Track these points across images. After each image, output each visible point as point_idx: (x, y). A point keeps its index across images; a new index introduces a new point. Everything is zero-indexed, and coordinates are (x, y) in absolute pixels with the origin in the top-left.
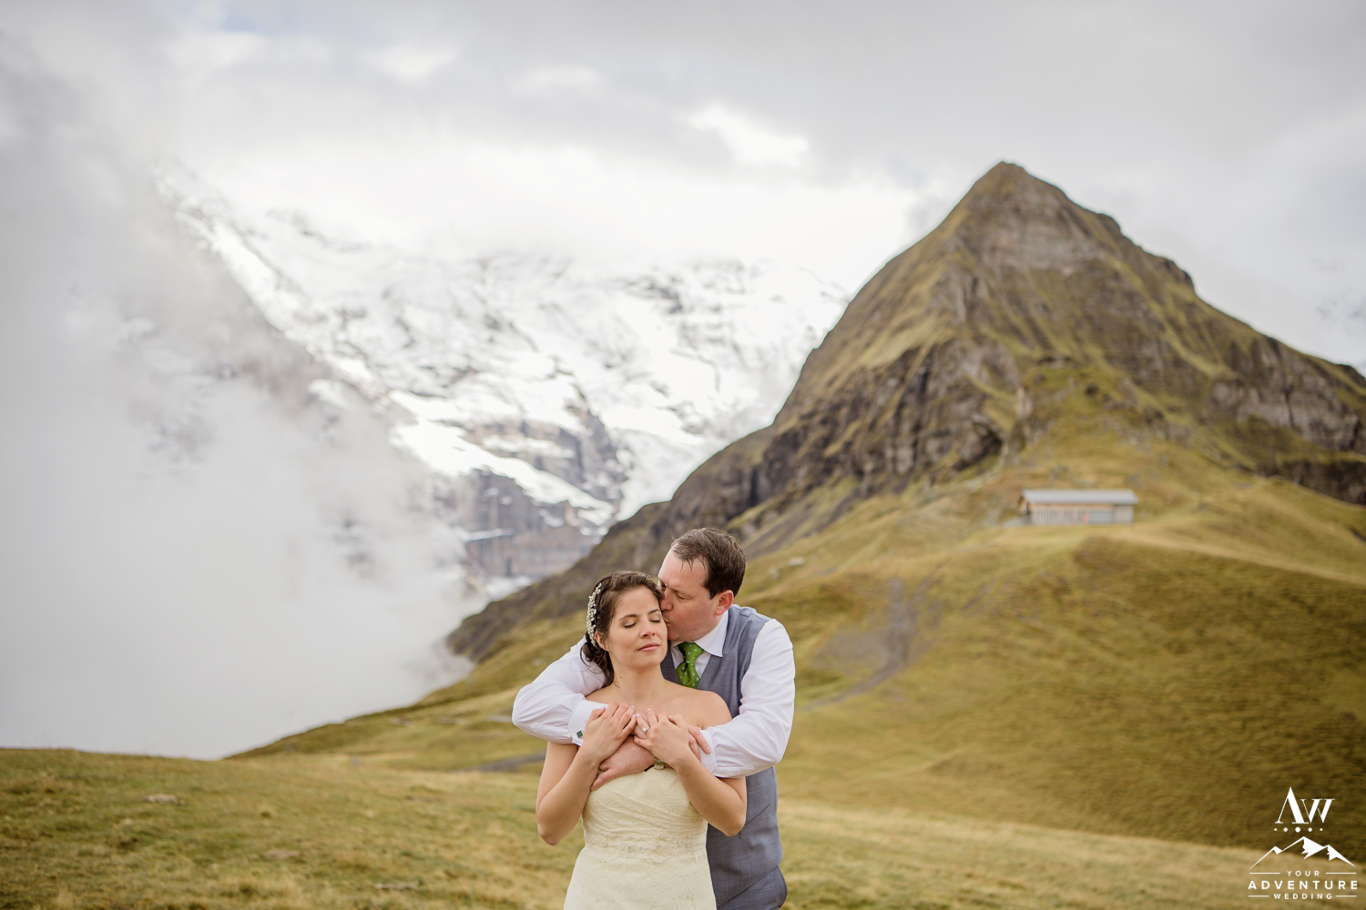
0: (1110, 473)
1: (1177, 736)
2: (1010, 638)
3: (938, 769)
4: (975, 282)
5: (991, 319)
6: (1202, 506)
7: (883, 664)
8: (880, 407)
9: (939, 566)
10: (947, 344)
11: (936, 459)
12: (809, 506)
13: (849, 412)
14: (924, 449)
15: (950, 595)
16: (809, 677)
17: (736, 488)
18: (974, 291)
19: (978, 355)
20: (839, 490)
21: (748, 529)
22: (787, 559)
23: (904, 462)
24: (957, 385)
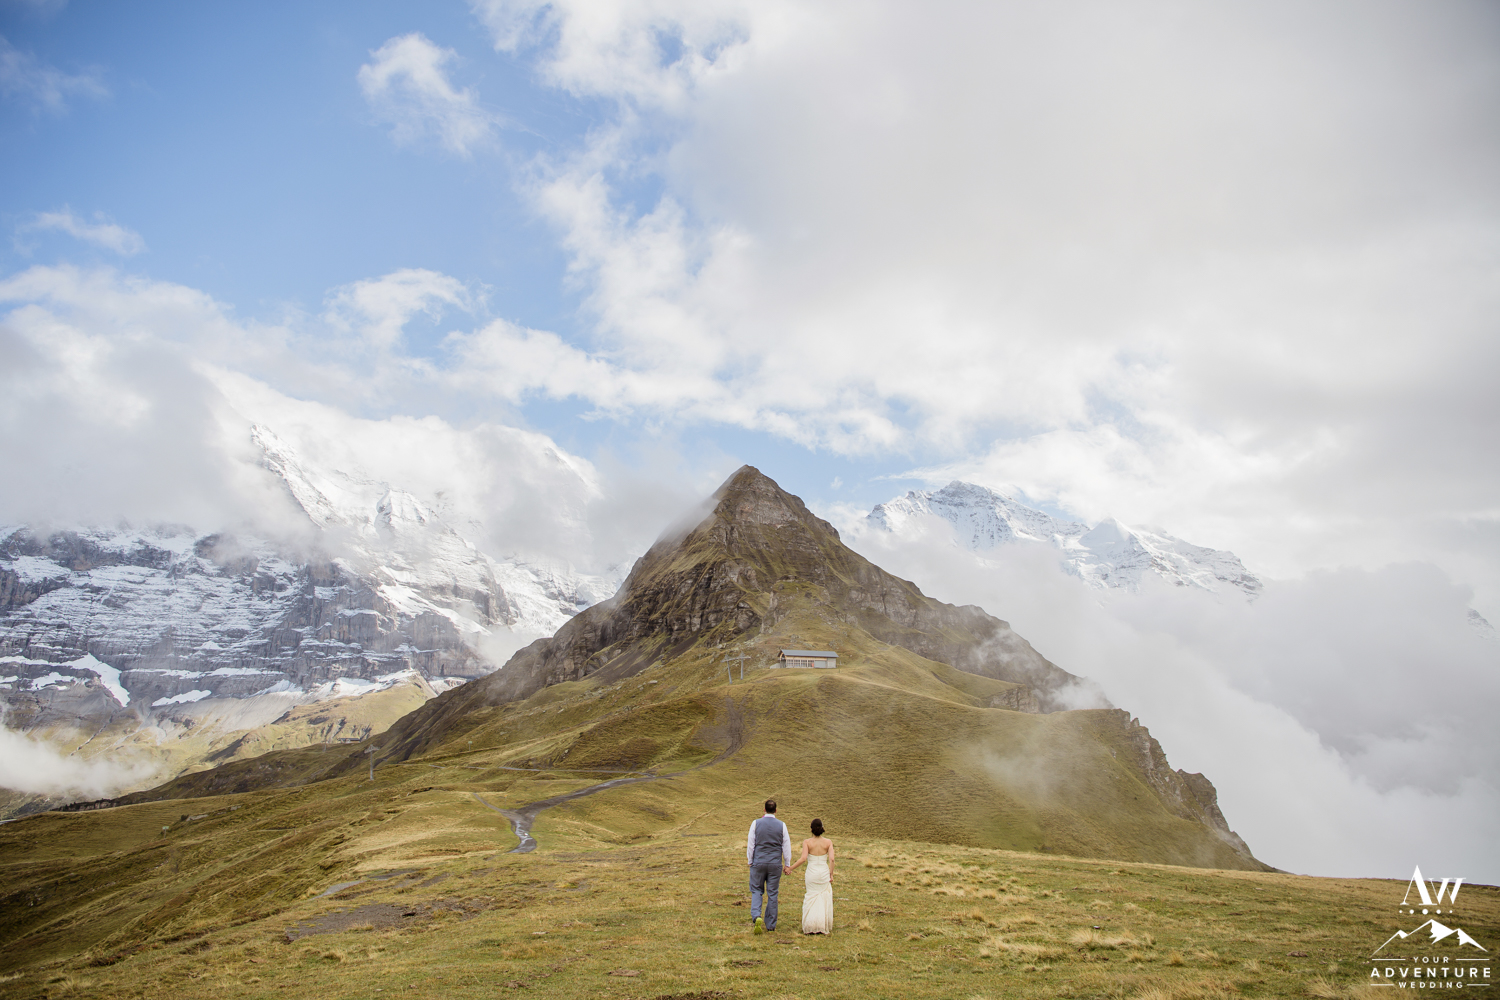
0: (820, 640)
1: (877, 783)
2: (791, 731)
4: (732, 529)
5: (740, 549)
6: (868, 660)
7: (729, 745)
8: (683, 595)
9: (750, 690)
10: (721, 563)
11: (713, 625)
12: (641, 647)
13: (665, 596)
14: (707, 619)
15: (758, 707)
16: (690, 751)
17: (593, 634)
18: (731, 534)
19: (737, 569)
20: (658, 639)
21: (604, 659)
22: (647, 680)
23: (695, 625)
24: (726, 585)
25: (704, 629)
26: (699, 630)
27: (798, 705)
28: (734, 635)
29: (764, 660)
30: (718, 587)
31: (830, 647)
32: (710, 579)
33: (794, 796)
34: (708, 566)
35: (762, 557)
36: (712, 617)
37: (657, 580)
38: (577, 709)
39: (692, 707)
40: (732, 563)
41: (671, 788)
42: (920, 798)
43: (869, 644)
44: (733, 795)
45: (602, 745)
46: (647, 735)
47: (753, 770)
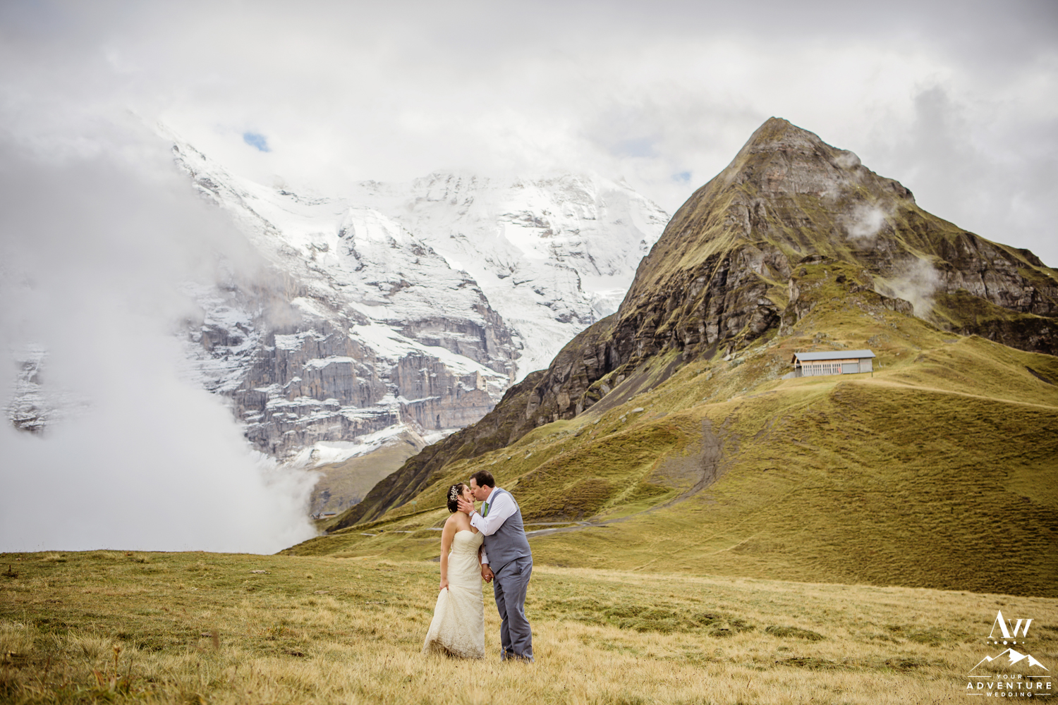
0: (856, 337)
1: (906, 519)
2: (787, 456)
3: (739, 550)
4: (757, 204)
5: (770, 231)
6: (922, 357)
7: (699, 479)
8: (694, 297)
9: (737, 408)
10: (738, 250)
11: (734, 332)
12: (647, 369)
13: (672, 302)
14: (726, 325)
15: (745, 429)
16: (647, 492)
17: (595, 359)
18: (756, 212)
19: (761, 257)
20: (667, 357)
21: (605, 388)
22: (632, 408)
23: (712, 335)
24: (747, 279)
25: (723, 339)
26: (718, 340)
27: (801, 423)
28: (746, 342)
29: (776, 369)
30: (737, 283)
31: (869, 343)
32: (725, 273)
33: (778, 541)
34: (723, 257)
35: (802, 236)
36: (731, 323)
37: (662, 283)
38: (548, 452)
39: (656, 436)
40: (754, 249)
41: (600, 537)
42: (970, 536)
43: (929, 337)
44: (687, 542)
45: (543, 492)
46: (599, 475)
47: (724, 509)
